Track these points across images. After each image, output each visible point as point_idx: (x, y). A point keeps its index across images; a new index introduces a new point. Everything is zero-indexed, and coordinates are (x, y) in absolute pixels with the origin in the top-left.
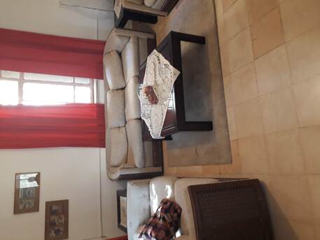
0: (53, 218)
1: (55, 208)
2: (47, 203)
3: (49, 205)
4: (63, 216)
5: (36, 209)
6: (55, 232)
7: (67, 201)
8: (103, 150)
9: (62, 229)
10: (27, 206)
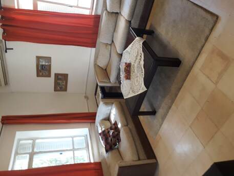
0: (59, 81)
1: (60, 77)
2: (55, 74)
3: (57, 75)
4: (64, 81)
5: (49, 76)
6: (60, 88)
7: (67, 75)
8: (94, 49)
9: (63, 87)
10: (44, 74)
